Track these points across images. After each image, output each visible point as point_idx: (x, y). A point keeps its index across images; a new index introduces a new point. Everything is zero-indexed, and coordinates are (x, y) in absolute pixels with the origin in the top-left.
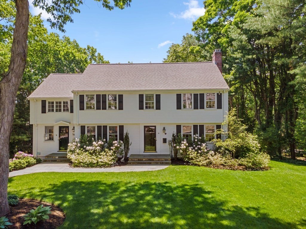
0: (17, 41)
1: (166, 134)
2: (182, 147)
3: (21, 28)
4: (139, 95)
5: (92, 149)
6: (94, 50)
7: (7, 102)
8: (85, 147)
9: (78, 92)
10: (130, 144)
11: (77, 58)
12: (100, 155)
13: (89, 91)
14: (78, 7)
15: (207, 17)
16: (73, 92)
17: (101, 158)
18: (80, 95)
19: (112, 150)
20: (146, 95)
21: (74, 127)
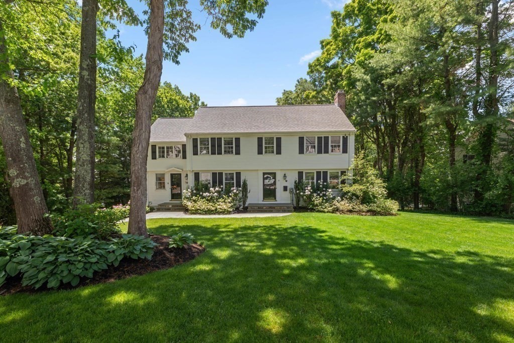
0: (153, 47)
1: (286, 181)
2: (307, 193)
3: (156, 32)
4: (258, 138)
5: (209, 196)
6: (197, 98)
7: (144, 116)
8: (201, 193)
9: (191, 135)
10: (248, 191)
11: (181, 106)
12: (218, 202)
13: (203, 134)
14: (194, 34)
15: (325, 57)
16: (186, 135)
17: (219, 205)
18: (193, 139)
19: (231, 196)
20: (265, 138)
21: (187, 175)
